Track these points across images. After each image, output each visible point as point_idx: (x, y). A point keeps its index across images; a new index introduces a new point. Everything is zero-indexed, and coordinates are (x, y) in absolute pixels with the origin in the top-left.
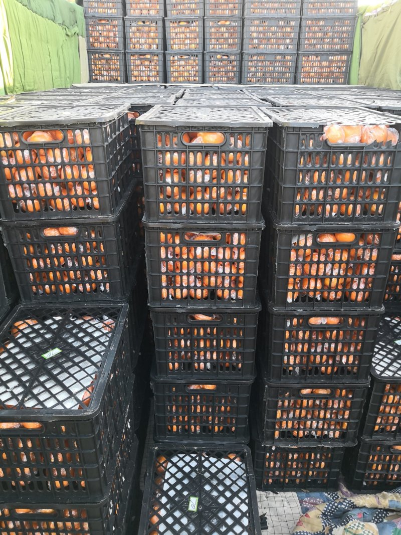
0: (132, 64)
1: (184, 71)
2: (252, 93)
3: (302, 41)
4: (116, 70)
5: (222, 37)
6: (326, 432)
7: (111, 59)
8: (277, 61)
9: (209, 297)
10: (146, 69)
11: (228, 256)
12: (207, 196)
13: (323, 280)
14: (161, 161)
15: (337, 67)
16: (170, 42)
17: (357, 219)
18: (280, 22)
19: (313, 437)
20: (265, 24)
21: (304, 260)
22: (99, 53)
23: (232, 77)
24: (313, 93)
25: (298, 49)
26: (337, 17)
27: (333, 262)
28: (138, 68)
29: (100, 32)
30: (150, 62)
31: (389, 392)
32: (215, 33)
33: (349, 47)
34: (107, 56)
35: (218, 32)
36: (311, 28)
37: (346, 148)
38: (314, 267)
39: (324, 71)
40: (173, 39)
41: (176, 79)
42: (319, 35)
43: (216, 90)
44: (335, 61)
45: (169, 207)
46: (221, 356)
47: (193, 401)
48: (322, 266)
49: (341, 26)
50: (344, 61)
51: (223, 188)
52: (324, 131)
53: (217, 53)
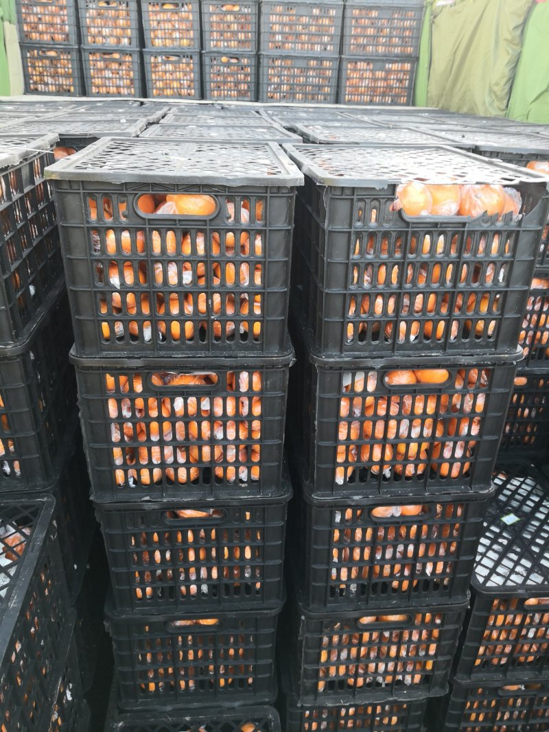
0: (92, 67)
1: (173, 80)
2: (274, 118)
3: (346, 40)
4: (67, 76)
5: (229, 30)
6: (400, 677)
7: (57, 59)
8: (311, 69)
9: (201, 480)
10: (114, 76)
11: (230, 410)
12: (189, 309)
13: (394, 447)
14: (98, 247)
15: (398, 80)
16: (149, 35)
17: (453, 346)
18: (314, 10)
19: (379, 685)
20: (291, 12)
21: (363, 413)
22: (39, 49)
23: (244, 90)
24: (366, 118)
25: (341, 52)
26: (396, 5)
27: (412, 417)
28: (102, 75)
29: (39, 16)
30: (120, 64)
31: (498, 609)
32: (218, 23)
33: (414, 50)
34: (52, 54)
35: (222, 21)
36: (359, 21)
37: (436, 225)
38: (380, 426)
39: (379, 85)
40: (154, 30)
41: (161, 92)
42: (371, 31)
43: (218, 110)
44: (395, 71)
45: (119, 328)
46: (225, 573)
47: (180, 643)
48: (393, 423)
49: (402, 20)
50: (407, 71)
51: (218, 294)
52: (397, 194)
53: (221, 54)
